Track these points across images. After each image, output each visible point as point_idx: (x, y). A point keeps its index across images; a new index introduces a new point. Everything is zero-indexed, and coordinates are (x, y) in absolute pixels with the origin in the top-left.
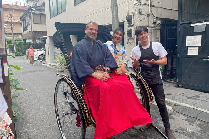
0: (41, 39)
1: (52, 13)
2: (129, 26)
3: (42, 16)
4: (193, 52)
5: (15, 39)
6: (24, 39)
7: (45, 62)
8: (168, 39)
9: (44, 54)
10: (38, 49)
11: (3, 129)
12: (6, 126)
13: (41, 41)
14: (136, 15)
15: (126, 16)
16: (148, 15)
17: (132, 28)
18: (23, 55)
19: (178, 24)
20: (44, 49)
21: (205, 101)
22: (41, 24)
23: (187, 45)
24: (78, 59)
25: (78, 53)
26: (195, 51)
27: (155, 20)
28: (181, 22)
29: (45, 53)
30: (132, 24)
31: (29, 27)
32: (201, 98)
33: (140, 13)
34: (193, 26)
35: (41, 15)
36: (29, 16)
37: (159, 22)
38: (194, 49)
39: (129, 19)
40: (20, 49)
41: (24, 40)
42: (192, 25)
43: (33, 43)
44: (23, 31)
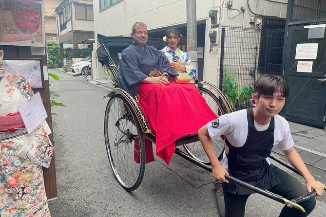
0: (86, 43)
1: (103, 4)
2: (212, 27)
3: (87, 8)
4: (305, 68)
5: (47, 43)
6: (61, 42)
7: (90, 78)
8: (271, 47)
9: (89, 66)
10: (82, 59)
11: (42, 138)
12: (45, 135)
13: (86, 46)
14: (225, 10)
15: (210, 11)
16: (243, 11)
17: (217, 30)
18: (60, 67)
19: (287, 26)
20: (89, 59)
21: (313, 138)
22: (86, 20)
23: (297, 58)
24: (126, 65)
25: (125, 58)
26: (307, 66)
27: (253, 18)
28: (291, 21)
29: (92, 65)
30: (218, 24)
31: (69, 25)
32: (309, 135)
33: (230, 7)
34: (308, 29)
35: (86, 5)
36: (68, 8)
37: (259, 21)
38: (306, 64)
39: (213, 16)
40: (55, 57)
41: (61, 44)
42: (305, 27)
43: (74, 50)
44: (59, 30)
